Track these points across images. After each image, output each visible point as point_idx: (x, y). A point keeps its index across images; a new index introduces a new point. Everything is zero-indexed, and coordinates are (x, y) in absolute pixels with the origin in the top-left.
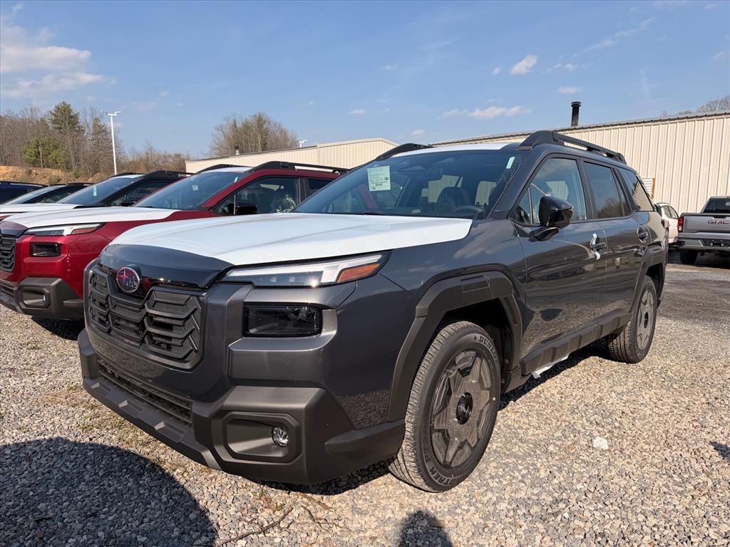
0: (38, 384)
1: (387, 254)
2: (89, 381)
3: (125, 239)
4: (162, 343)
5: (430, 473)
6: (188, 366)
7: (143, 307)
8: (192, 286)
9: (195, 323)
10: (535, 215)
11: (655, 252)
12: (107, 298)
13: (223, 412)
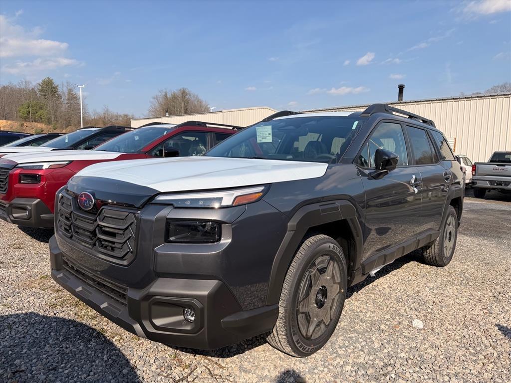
0: (20, 273)
1: (268, 186)
2: (55, 272)
3: (85, 172)
4: (108, 246)
5: (296, 343)
6: (125, 263)
7: (96, 220)
8: (131, 206)
9: (131, 232)
10: (372, 161)
11: (456, 189)
12: (71, 213)
13: (149, 296)
